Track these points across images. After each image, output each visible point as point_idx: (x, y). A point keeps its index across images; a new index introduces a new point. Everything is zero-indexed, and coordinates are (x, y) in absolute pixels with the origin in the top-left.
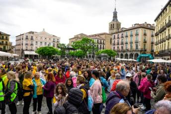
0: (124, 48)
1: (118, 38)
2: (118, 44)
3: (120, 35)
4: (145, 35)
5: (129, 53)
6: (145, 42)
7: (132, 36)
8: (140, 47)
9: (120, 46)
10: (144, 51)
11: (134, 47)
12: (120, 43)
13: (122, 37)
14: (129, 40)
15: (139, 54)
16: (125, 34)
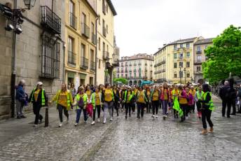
0: (129, 76)
1: (122, 66)
2: (122, 72)
3: (124, 63)
4: (146, 65)
5: (133, 81)
6: (146, 71)
7: (135, 65)
8: (142, 75)
9: (124, 74)
10: (145, 78)
11: (137, 75)
12: (124, 71)
13: (126, 66)
14: (132, 68)
15: (142, 81)
16: (129, 63)
